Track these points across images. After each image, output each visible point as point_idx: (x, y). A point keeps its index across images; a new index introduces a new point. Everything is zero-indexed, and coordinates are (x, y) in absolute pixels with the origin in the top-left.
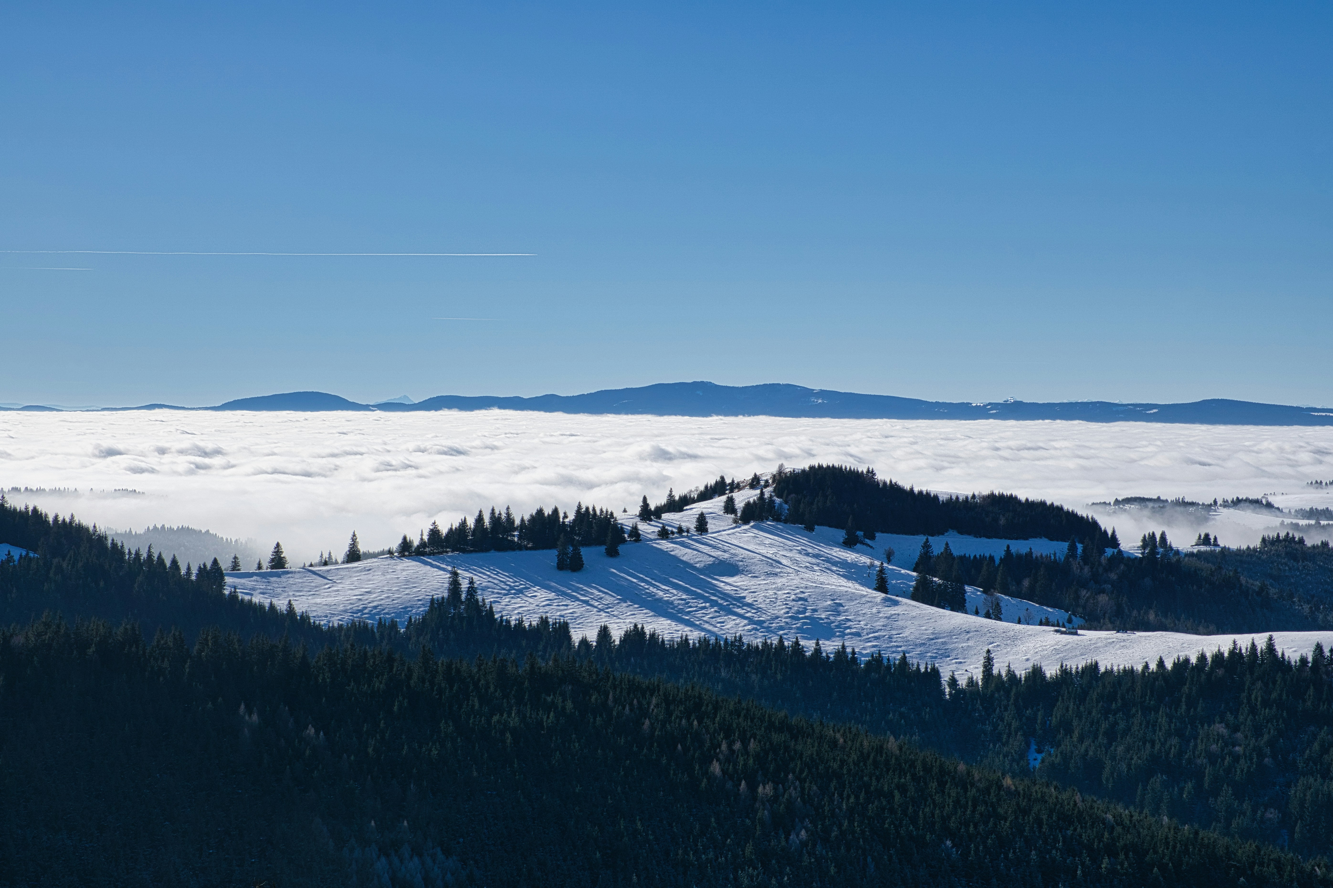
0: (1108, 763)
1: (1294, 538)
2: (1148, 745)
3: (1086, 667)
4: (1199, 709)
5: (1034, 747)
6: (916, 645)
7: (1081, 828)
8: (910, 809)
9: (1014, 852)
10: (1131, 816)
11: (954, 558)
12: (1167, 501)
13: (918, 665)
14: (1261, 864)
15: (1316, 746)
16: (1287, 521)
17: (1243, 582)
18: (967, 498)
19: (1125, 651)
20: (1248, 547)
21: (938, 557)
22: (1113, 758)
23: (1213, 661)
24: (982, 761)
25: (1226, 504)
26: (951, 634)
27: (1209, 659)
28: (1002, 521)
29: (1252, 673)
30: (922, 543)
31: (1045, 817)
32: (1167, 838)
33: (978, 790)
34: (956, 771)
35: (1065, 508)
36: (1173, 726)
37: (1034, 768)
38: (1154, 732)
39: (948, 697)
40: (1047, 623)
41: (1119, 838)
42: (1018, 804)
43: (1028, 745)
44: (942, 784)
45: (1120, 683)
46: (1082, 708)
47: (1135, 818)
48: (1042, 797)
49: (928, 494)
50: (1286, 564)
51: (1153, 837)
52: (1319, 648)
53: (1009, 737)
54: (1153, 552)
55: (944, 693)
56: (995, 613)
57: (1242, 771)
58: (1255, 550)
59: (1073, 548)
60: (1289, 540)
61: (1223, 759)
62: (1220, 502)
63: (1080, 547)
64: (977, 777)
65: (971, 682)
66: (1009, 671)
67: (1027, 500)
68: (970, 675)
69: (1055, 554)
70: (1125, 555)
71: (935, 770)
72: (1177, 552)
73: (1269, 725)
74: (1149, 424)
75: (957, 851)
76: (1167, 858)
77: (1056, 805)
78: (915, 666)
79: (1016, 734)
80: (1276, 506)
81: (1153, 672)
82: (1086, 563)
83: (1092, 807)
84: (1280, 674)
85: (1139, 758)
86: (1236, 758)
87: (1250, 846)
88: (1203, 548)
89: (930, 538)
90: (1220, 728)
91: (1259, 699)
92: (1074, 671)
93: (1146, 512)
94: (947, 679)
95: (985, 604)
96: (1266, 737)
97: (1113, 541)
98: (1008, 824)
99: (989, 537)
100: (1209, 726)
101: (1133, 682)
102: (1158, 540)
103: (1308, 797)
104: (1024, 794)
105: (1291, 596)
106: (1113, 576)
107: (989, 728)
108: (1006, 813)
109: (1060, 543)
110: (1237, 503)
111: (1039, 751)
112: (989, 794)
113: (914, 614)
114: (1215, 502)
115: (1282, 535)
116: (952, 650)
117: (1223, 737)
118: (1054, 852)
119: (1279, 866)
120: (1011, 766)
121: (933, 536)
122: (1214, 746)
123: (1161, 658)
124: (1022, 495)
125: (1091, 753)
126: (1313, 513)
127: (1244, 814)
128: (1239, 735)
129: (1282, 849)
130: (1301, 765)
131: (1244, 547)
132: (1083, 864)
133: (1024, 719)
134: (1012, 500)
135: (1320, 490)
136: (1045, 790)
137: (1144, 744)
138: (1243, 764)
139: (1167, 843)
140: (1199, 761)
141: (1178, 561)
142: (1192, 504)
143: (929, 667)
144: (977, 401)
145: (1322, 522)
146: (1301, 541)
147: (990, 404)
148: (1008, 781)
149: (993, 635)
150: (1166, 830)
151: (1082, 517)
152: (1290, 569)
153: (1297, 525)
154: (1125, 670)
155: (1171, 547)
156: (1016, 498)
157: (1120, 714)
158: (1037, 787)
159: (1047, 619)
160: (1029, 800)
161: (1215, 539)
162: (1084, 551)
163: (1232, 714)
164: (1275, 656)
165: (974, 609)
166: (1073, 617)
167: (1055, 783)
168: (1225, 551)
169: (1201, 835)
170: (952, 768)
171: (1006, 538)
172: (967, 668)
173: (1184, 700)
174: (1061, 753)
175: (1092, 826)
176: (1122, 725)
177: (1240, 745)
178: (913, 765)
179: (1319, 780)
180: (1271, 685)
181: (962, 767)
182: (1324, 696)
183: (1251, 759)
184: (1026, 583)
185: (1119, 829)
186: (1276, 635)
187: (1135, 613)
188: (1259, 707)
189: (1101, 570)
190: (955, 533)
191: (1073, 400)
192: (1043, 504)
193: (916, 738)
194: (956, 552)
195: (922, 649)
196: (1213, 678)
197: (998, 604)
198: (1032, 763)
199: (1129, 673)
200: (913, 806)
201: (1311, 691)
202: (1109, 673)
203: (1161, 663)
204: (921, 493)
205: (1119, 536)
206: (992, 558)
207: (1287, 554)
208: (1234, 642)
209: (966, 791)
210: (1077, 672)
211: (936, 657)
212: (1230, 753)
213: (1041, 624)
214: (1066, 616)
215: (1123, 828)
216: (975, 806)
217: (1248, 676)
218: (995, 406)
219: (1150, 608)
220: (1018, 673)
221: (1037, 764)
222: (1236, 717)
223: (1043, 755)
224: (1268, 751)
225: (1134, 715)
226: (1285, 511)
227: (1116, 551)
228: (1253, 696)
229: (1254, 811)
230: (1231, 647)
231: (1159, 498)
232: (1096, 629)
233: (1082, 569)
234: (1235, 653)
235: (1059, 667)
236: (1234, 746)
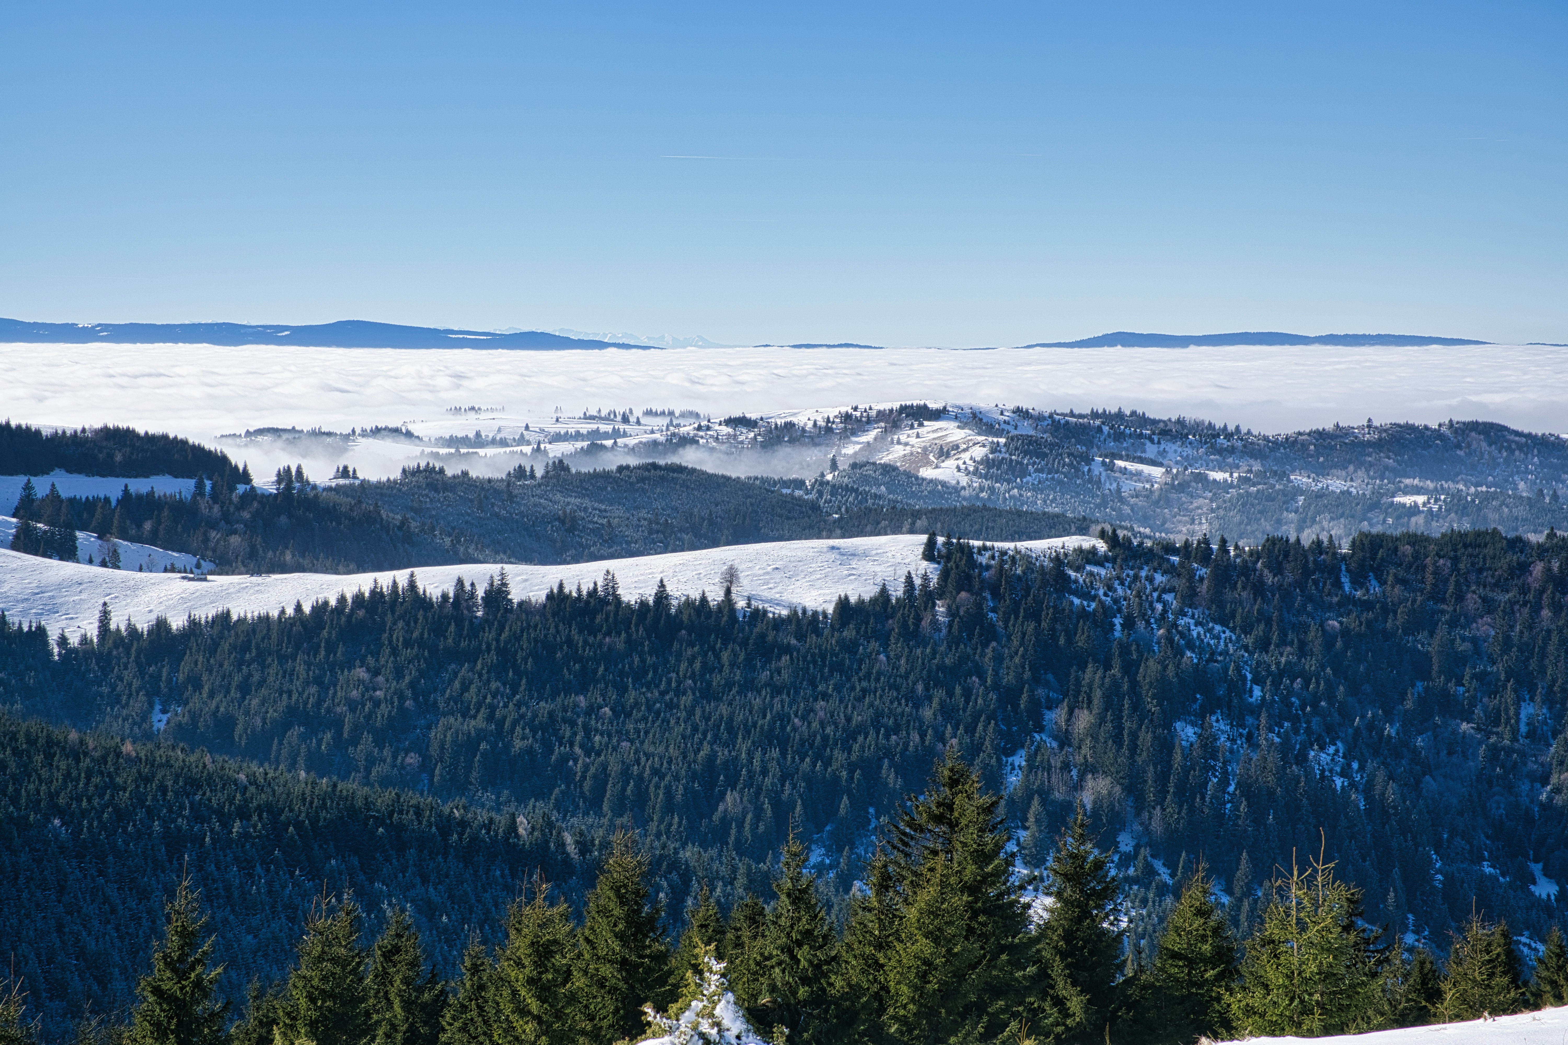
0: (241, 719)
1: (434, 468)
2: (285, 696)
3: (217, 616)
4: (339, 654)
5: (158, 707)
6: (18, 601)
7: (211, 791)
8: (11, 788)
9: (134, 825)
10: (266, 774)
11: (62, 501)
12: (302, 431)
13: (20, 624)
14: (401, 812)
15: (457, 684)
16: (428, 450)
17: (384, 517)
18: (76, 432)
19: (260, 596)
20: (389, 479)
21: (43, 500)
22: (247, 713)
23: (353, 602)
24: (97, 727)
25: (364, 434)
26: (59, 587)
27: (350, 600)
28: (118, 457)
29: (393, 613)
30: (22, 485)
31: (169, 783)
32: (303, 794)
33: (93, 760)
34: (66, 742)
35: (191, 441)
36: (311, 673)
37: (158, 730)
38: (291, 681)
39: (56, 658)
40: (173, 570)
41: (252, 798)
42: (139, 772)
43: (151, 705)
44: (49, 757)
45: (254, 631)
46: (212, 661)
47: (269, 776)
48: (167, 761)
49: (28, 429)
50: (427, 496)
51: (288, 795)
52: (460, 582)
53: (129, 698)
54: (289, 487)
55: (52, 654)
56: (112, 561)
57: (383, 716)
58: (395, 482)
59: (200, 486)
60: (429, 470)
61: (364, 706)
62: (358, 431)
63: (208, 484)
64: (91, 744)
65: (84, 640)
66: (129, 624)
67: (146, 433)
68: (83, 631)
69: (180, 493)
70: (259, 492)
71: (41, 742)
72: (315, 487)
73: (411, 666)
74: (281, 348)
75: (67, 830)
76: (303, 815)
77: (182, 769)
78: (17, 625)
79: (138, 695)
80: (416, 434)
81: (290, 618)
82: (215, 502)
83: (223, 768)
84: (421, 612)
85: (275, 711)
86: (377, 703)
87: (389, 794)
88: (342, 481)
89: (32, 479)
90: (361, 673)
91: (401, 639)
92: (203, 622)
93: (279, 443)
94: (55, 638)
95: (100, 551)
96: (407, 679)
97: (245, 477)
98: (127, 795)
99: (103, 476)
100: (349, 671)
101: (269, 629)
102: (294, 473)
103: (449, 738)
104: (147, 760)
105: (433, 529)
106: (246, 515)
107: (105, 690)
108: (125, 782)
109: (186, 480)
110: (377, 432)
111: (164, 711)
112: (106, 763)
113: (15, 566)
114: (354, 431)
115: (423, 465)
116: (62, 604)
117: (363, 682)
118: (180, 820)
119: (418, 812)
120: (131, 730)
121: (35, 475)
122: (355, 692)
123: (298, 602)
124: (141, 427)
125: (222, 709)
126: (452, 441)
127: (385, 761)
128: (380, 679)
129: (422, 794)
130: (441, 705)
131: (384, 479)
132: (212, 830)
133: (147, 678)
134: (129, 434)
135: (459, 417)
136: (171, 753)
137: (281, 695)
138: (384, 709)
139: (304, 800)
140: (338, 710)
141: (316, 496)
142: (329, 434)
143: (34, 625)
144: (83, 322)
145: (462, 451)
146: (442, 471)
147: (99, 325)
148: (128, 748)
149: (109, 585)
150: (303, 785)
151: (210, 452)
152: (431, 500)
153: (438, 453)
154: (259, 617)
155: (308, 482)
156: (134, 431)
157: (254, 666)
158: (162, 750)
159: (172, 565)
160: (153, 766)
161: (354, 471)
162: (213, 488)
163: (372, 656)
164: (417, 593)
165: (87, 558)
166: (202, 562)
167: (181, 745)
168: (365, 485)
169: (339, 788)
170: (61, 738)
171: (124, 476)
172: (80, 624)
173: (323, 645)
174: (189, 711)
175: (223, 788)
176: (256, 677)
177: (381, 689)
178: (14, 737)
179: (460, 719)
180: (412, 624)
181: (73, 736)
182: (465, 632)
183: (392, 703)
184: (148, 526)
185: (252, 789)
186: (417, 571)
187: (270, 554)
188: (400, 647)
189: (232, 509)
190: (63, 472)
191: (196, 321)
192: (165, 437)
193: (18, 706)
194: (64, 494)
195: (25, 605)
196: (354, 620)
197: (115, 551)
198: (156, 725)
199: (264, 620)
200: (14, 784)
201: (452, 628)
202: (242, 621)
203: (298, 608)
204: (19, 427)
205: (251, 471)
206: (107, 500)
207: (427, 485)
208: (375, 581)
209: (78, 761)
210: (207, 622)
211: (42, 614)
212: (371, 699)
213: (166, 570)
214: (194, 560)
215: (257, 788)
216: (88, 779)
217: (389, 615)
218: (106, 327)
219: (287, 548)
220: (139, 627)
221: (162, 726)
222: (377, 660)
223: (169, 715)
224: (409, 693)
225: (270, 665)
226: (426, 439)
227: (248, 487)
228: (395, 636)
229: (395, 758)
230: (372, 586)
231: (294, 428)
232: (227, 574)
233: (211, 508)
234: (376, 594)
235: (186, 617)
236: (375, 690)
